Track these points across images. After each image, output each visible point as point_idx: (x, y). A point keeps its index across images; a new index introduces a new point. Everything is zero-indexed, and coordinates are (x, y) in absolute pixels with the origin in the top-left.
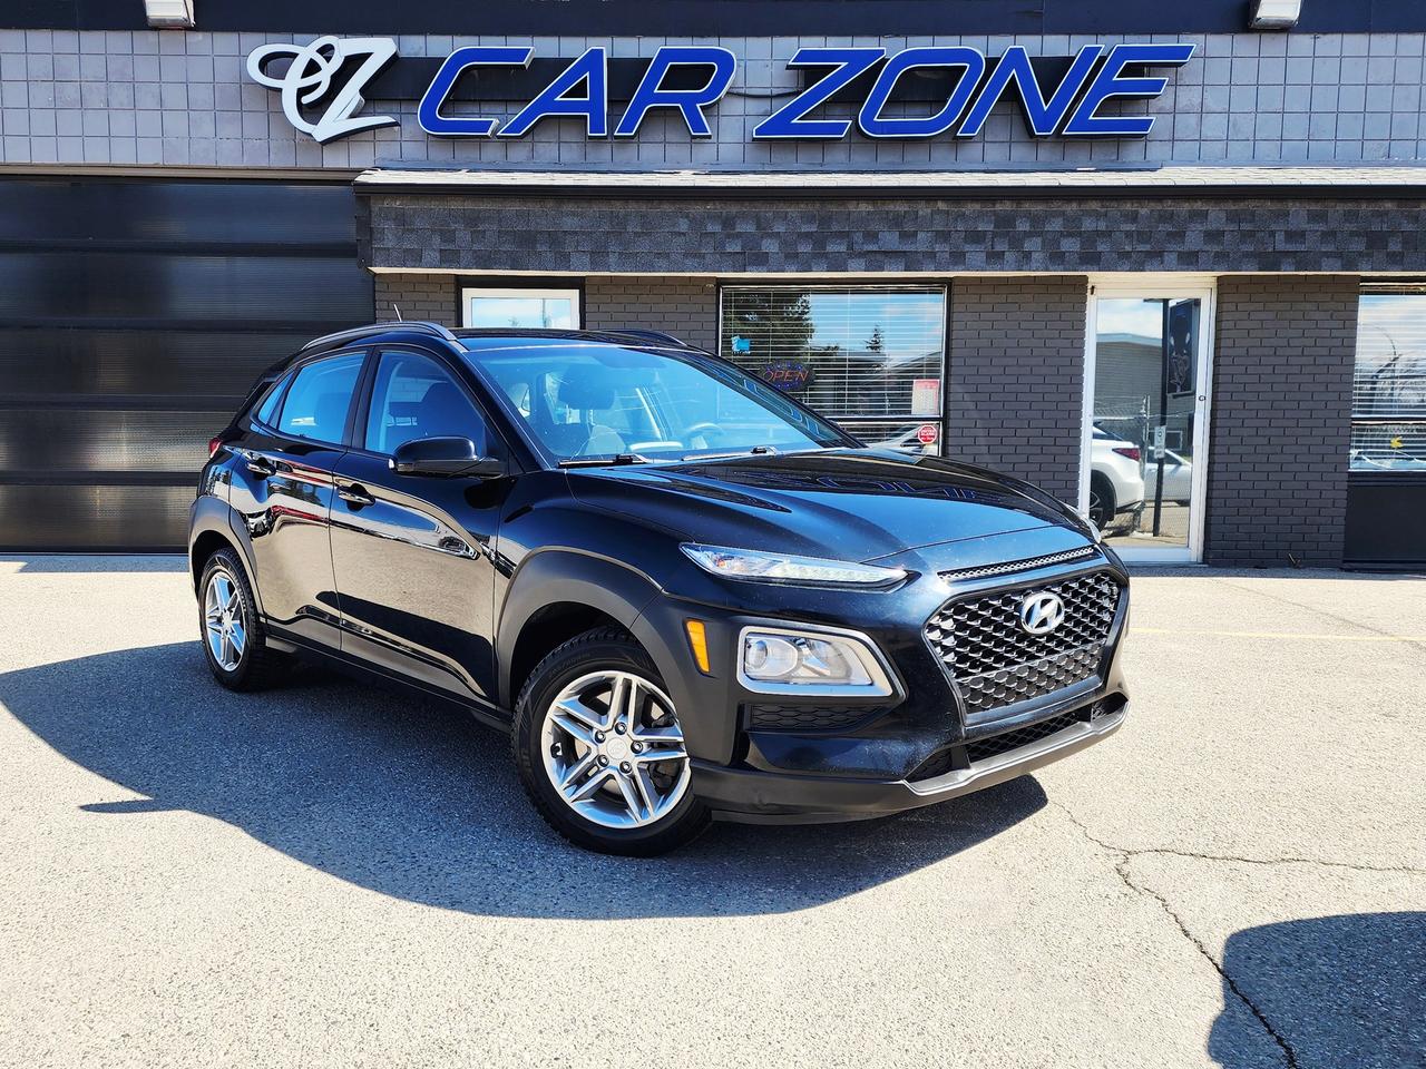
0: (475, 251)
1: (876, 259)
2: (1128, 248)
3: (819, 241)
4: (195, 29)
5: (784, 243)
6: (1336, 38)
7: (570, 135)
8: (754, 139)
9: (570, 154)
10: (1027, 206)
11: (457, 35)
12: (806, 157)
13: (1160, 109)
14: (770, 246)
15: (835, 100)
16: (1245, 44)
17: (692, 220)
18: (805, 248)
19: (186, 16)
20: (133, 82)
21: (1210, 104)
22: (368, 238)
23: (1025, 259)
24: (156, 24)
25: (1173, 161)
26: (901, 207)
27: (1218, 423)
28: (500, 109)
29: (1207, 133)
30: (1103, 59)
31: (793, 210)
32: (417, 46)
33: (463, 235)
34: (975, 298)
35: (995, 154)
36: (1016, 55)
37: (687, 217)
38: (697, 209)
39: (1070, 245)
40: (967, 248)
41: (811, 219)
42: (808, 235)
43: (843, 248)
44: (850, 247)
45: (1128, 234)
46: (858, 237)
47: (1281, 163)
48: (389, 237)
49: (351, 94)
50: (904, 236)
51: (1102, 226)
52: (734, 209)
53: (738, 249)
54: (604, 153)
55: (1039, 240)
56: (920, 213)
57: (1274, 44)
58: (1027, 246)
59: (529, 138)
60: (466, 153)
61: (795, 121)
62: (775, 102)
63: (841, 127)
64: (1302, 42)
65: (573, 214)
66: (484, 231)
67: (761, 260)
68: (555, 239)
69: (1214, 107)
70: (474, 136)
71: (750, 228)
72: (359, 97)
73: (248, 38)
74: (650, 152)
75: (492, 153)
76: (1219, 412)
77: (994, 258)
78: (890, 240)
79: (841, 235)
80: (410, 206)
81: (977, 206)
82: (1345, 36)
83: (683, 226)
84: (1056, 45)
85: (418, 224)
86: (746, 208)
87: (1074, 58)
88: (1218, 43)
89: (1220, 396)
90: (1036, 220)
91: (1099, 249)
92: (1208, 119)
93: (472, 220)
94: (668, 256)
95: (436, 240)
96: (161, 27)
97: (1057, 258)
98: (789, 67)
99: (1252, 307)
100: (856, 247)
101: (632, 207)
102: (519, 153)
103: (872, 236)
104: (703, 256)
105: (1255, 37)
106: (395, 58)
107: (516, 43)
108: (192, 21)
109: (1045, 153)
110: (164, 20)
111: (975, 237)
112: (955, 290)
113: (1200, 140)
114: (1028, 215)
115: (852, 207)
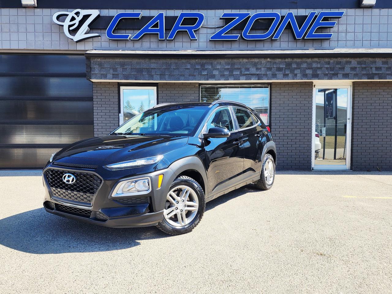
0: (123, 74)
1: (249, 76)
2: (327, 73)
3: (231, 71)
4: (37, 7)
5: (220, 72)
6: (387, 10)
7: (153, 39)
8: (210, 41)
9: (154, 45)
10: (295, 60)
11: (118, 9)
12: (226, 45)
13: (334, 31)
14: (216, 73)
15: (235, 29)
16: (359, 11)
17: (191, 65)
18: (226, 73)
19: (34, 3)
20: (18, 24)
21: (349, 30)
22: (90, 70)
23: (295, 76)
24: (25, 6)
25: (338, 47)
26: (256, 60)
27: (355, 126)
28: (132, 31)
29: (348, 38)
30: (316, 16)
31: (223, 61)
32: (106, 13)
33: (120, 70)
34: (279, 89)
35: (284, 45)
36: (290, 15)
37: (190, 64)
38: (193, 61)
39: (309, 72)
40: (277, 73)
41: (228, 64)
42: (227, 69)
43: (239, 73)
44: (241, 72)
45: (327, 68)
46: (243, 70)
47: (371, 47)
48: (96, 70)
49: (85, 26)
50: (257, 69)
51: (319, 66)
52: (204, 61)
53: (206, 74)
54: (164, 45)
55: (299, 70)
56: (262, 62)
57: (367, 12)
58: (296, 72)
59: (141, 41)
60: (121, 45)
61: (223, 35)
62: (216, 29)
63: (237, 37)
64: (376, 11)
65: (154, 63)
66: (126, 68)
67: (213, 77)
68: (149, 70)
69: (350, 31)
70: (124, 39)
71: (210, 67)
72: (88, 28)
73: (53, 10)
74: (178, 44)
75: (129, 45)
76: (354, 123)
77: (286, 76)
78: (253, 70)
79: (238, 69)
80: (103, 61)
81: (280, 60)
82: (389, 9)
83: (189, 66)
84: (302, 12)
85: (106, 66)
86: (208, 61)
87: (307, 16)
88: (351, 11)
89: (355, 118)
90: (298, 64)
91: (318, 73)
92: (348, 34)
93: (122, 65)
94: (184, 75)
95: (111, 71)
96: (27, 7)
97: (305, 76)
98: (221, 19)
99: (364, 91)
100: (243, 73)
101: (173, 61)
102: (138, 45)
103: (248, 69)
104: (195, 76)
105: (362, 9)
106: (99, 16)
107: (136, 11)
108: (36, 5)
109: (299, 44)
110: (28, 5)
111: (279, 69)
112: (273, 86)
113: (346, 41)
114: (296, 63)
115: (241, 60)
